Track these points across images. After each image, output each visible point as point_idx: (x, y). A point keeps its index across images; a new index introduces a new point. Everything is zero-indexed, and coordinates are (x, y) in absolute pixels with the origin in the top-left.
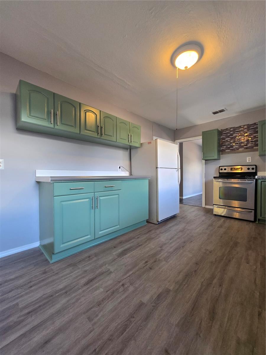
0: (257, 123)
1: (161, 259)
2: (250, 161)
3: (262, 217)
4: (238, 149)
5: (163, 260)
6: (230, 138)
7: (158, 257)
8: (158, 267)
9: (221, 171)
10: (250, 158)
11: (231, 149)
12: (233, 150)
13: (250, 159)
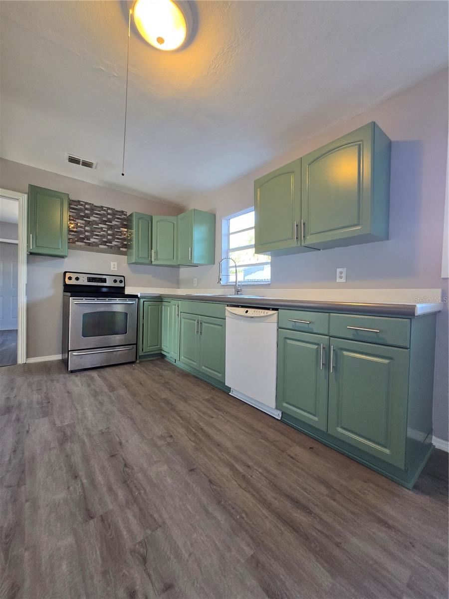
0: (125, 213)
1: (140, 538)
2: (114, 269)
3: (144, 351)
4: (97, 245)
5: (149, 532)
6: (83, 222)
7: (128, 544)
8: (169, 559)
9: (68, 282)
10: (116, 263)
11: (85, 242)
12: (89, 244)
13: (116, 266)
